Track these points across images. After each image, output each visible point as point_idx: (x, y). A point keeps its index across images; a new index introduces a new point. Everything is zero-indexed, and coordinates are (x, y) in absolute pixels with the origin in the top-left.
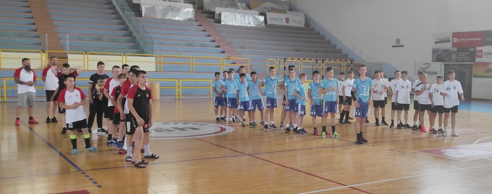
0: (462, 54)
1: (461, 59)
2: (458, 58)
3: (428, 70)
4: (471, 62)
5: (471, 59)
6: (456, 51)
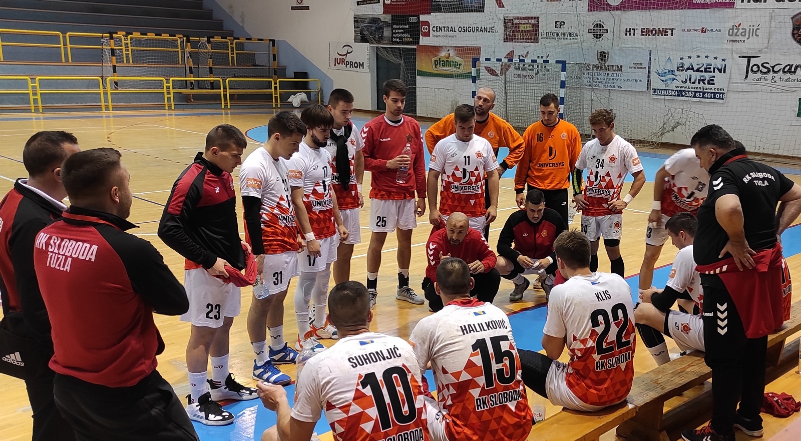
0: (399, 29)
1: (397, 38)
2: (394, 35)
3: (349, 58)
4: (413, 45)
5: (413, 38)
6: (390, 22)
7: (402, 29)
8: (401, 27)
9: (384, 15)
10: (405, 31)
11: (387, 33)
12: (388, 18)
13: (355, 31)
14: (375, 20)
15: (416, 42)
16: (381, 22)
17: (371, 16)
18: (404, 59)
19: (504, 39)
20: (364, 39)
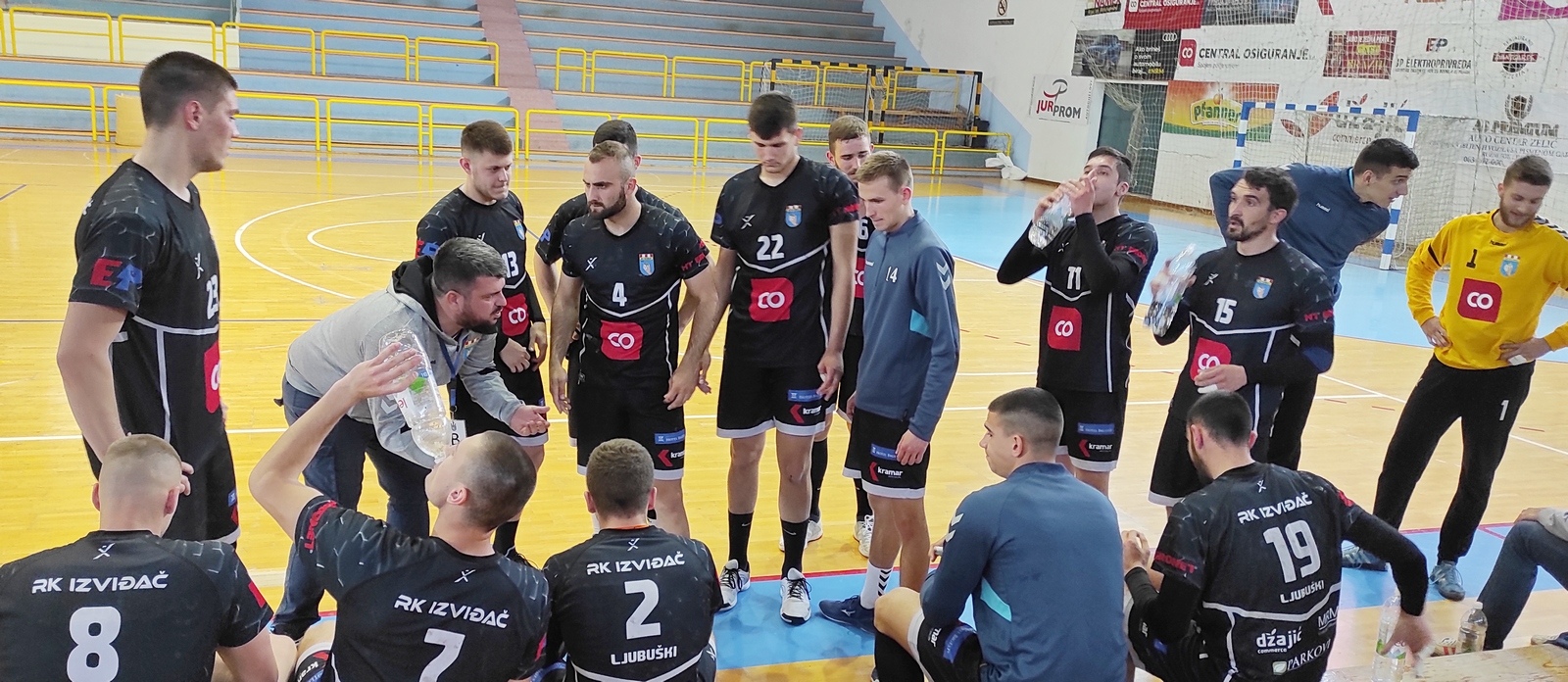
0: (1145, 53)
1: (1140, 68)
2: (1135, 64)
3: (1060, 101)
4: (1165, 80)
5: (1166, 70)
6: (1132, 42)
7: (1150, 53)
8: (1148, 49)
9: (1125, 30)
10: (1155, 57)
11: (1124, 60)
12: (1129, 35)
13: (1075, 57)
14: (1108, 40)
15: (1169, 74)
16: (1118, 41)
17: (1103, 34)
18: (1143, 103)
19: (1325, 71)
20: (1086, 71)
